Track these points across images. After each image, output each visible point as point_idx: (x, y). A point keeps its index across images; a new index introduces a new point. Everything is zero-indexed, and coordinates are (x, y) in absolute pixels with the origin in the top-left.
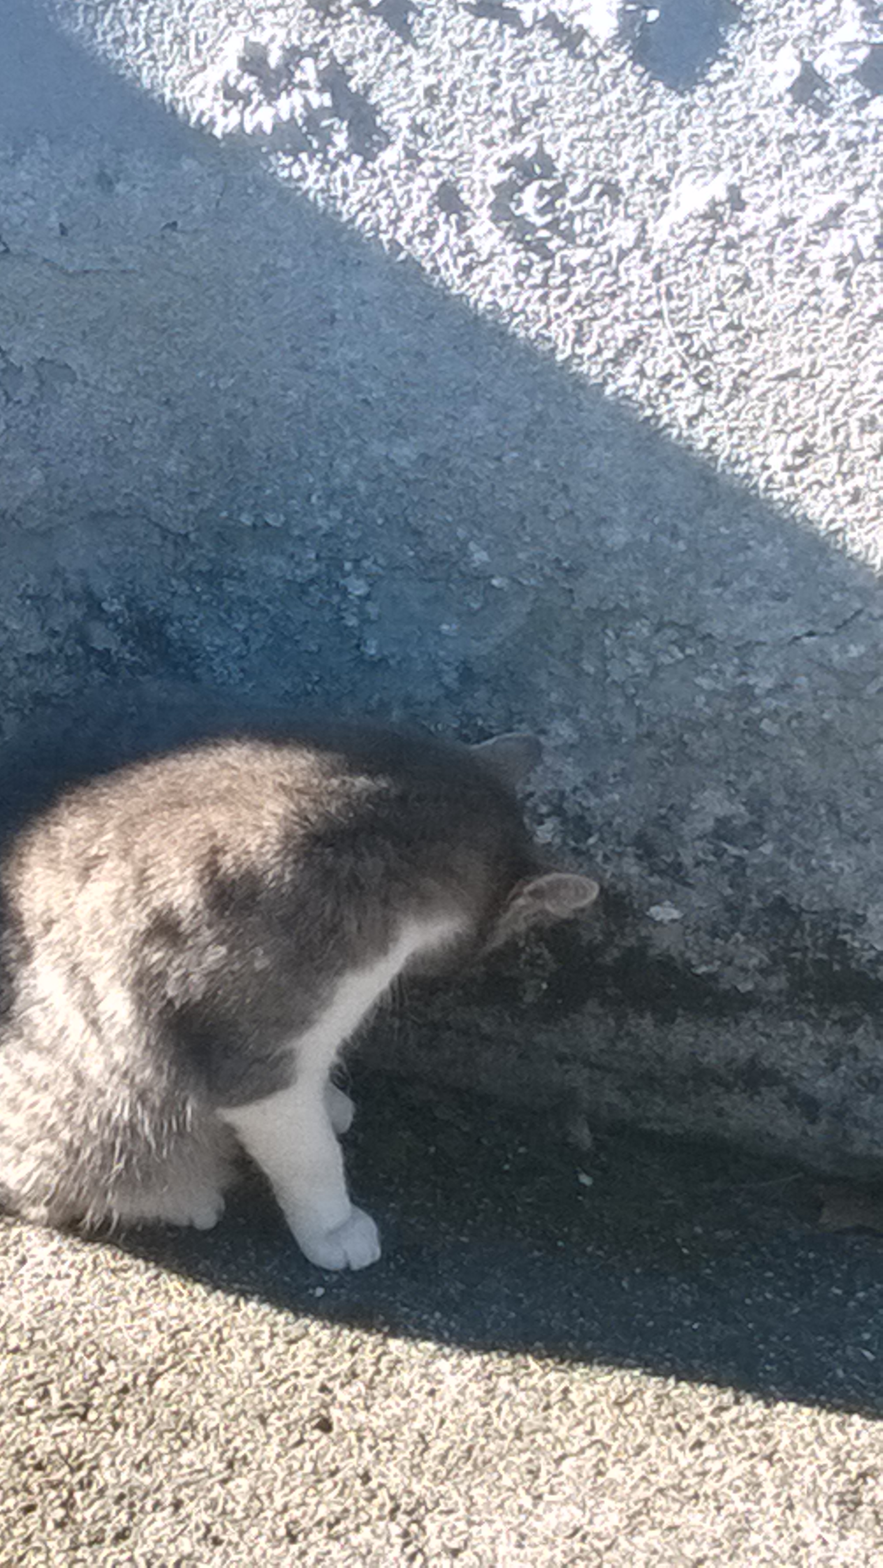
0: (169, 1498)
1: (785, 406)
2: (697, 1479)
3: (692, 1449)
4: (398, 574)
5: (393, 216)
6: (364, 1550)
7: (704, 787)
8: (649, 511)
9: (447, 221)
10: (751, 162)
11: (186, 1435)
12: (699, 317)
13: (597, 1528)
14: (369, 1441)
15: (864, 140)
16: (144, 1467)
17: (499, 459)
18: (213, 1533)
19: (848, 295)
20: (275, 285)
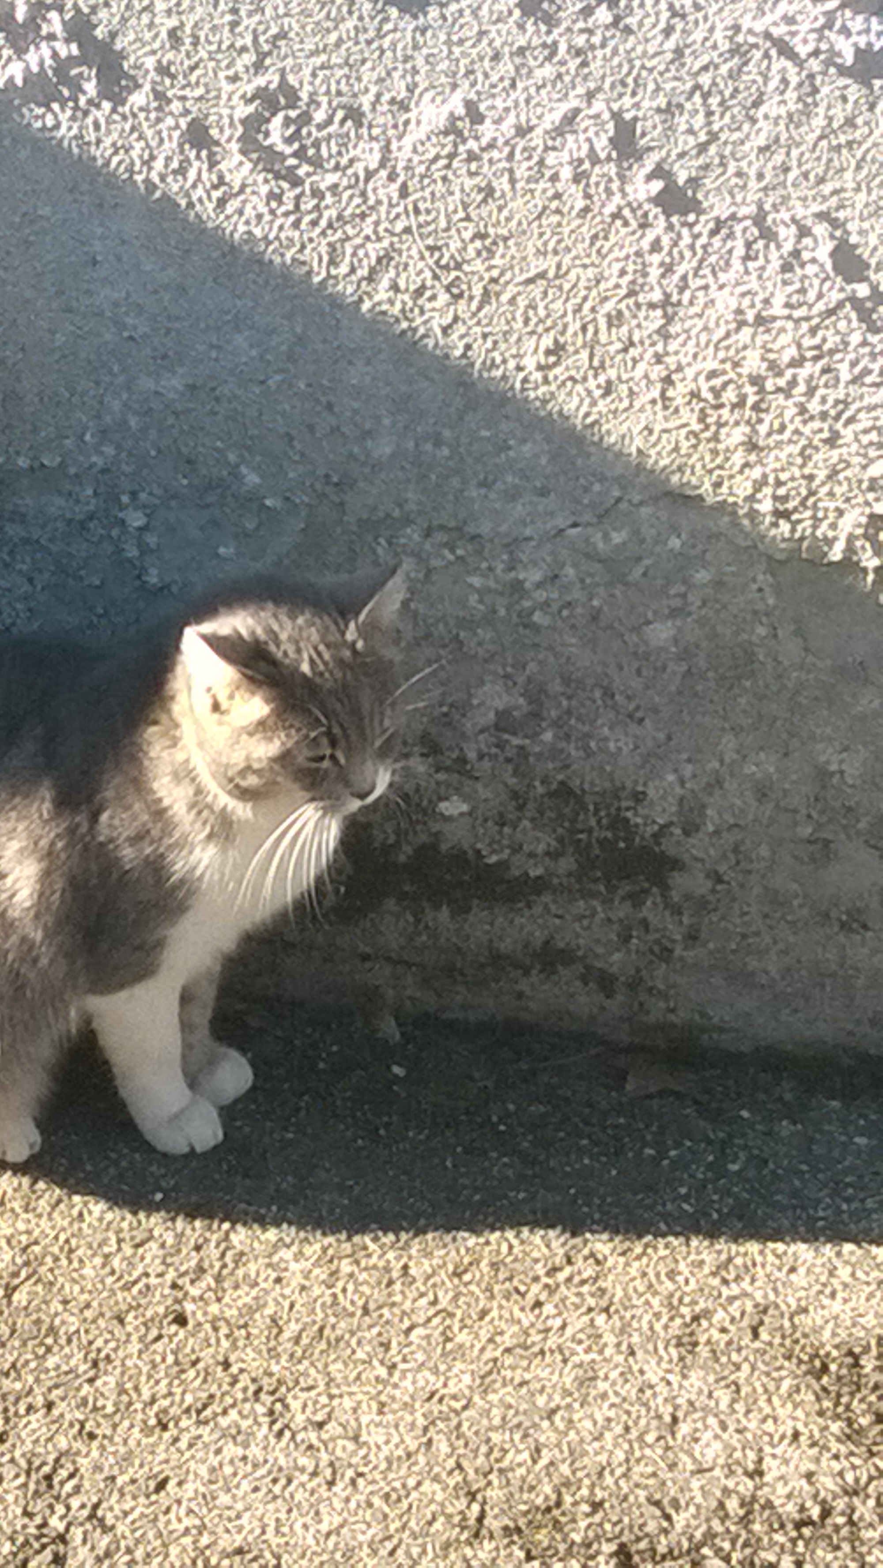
0: (40, 1401)
1: (535, 308)
2: (541, 1336)
3: (532, 1309)
4: (173, 503)
5: (146, 156)
6: (234, 1431)
7: (482, 683)
8: (413, 421)
9: (198, 157)
10: (486, 76)
11: (49, 1341)
12: (447, 229)
13: (452, 1389)
14: (224, 1330)
15: (593, 47)
16: (13, 1374)
17: (263, 383)
18: (88, 1428)
19: (587, 196)
20: (37, 234)
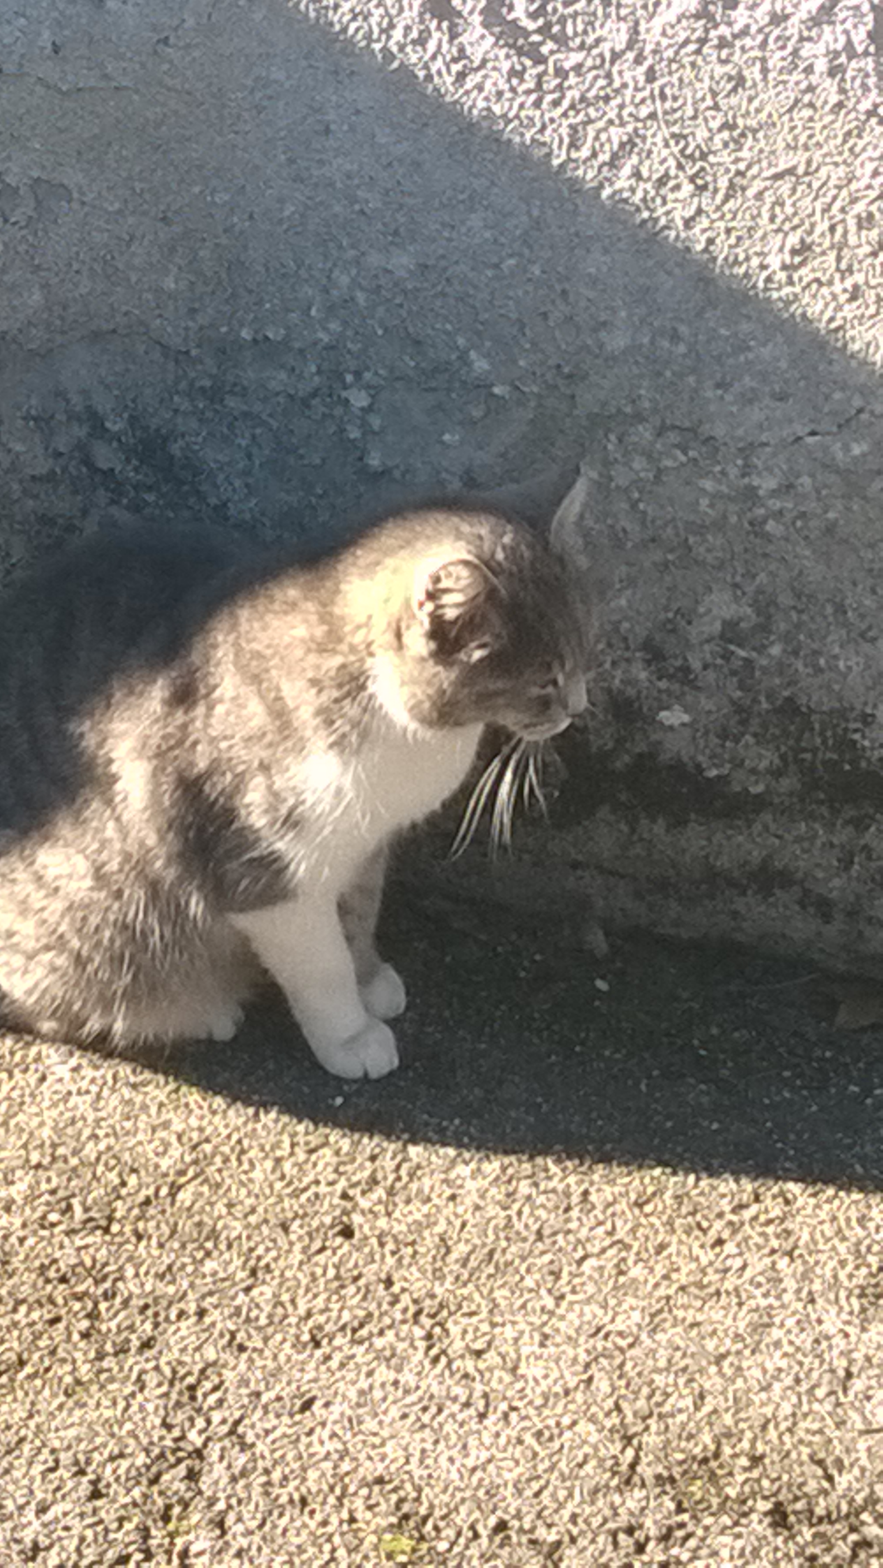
0: (192, 1308)
1: (782, 205)
2: (717, 1277)
3: (713, 1246)
4: (398, 385)
5: (385, 24)
6: (388, 1353)
7: (710, 589)
8: (650, 314)
9: (439, 28)
11: (209, 1245)
12: (694, 118)
13: (620, 1325)
14: (390, 1246)
16: (168, 1277)
17: (497, 266)
18: (239, 1339)
19: (842, 91)
20: (270, 98)
